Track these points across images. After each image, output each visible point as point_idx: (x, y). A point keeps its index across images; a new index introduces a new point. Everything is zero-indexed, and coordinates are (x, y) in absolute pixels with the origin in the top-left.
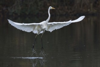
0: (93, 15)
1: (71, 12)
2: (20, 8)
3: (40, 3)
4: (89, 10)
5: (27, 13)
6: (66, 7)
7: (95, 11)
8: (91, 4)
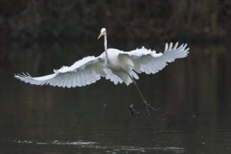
0: (217, 41)
1: (162, 35)
2: (39, 20)
3: (87, 10)
4: (207, 30)
5: (56, 33)
6: (152, 21)
7: (222, 32)
8: (214, 16)
